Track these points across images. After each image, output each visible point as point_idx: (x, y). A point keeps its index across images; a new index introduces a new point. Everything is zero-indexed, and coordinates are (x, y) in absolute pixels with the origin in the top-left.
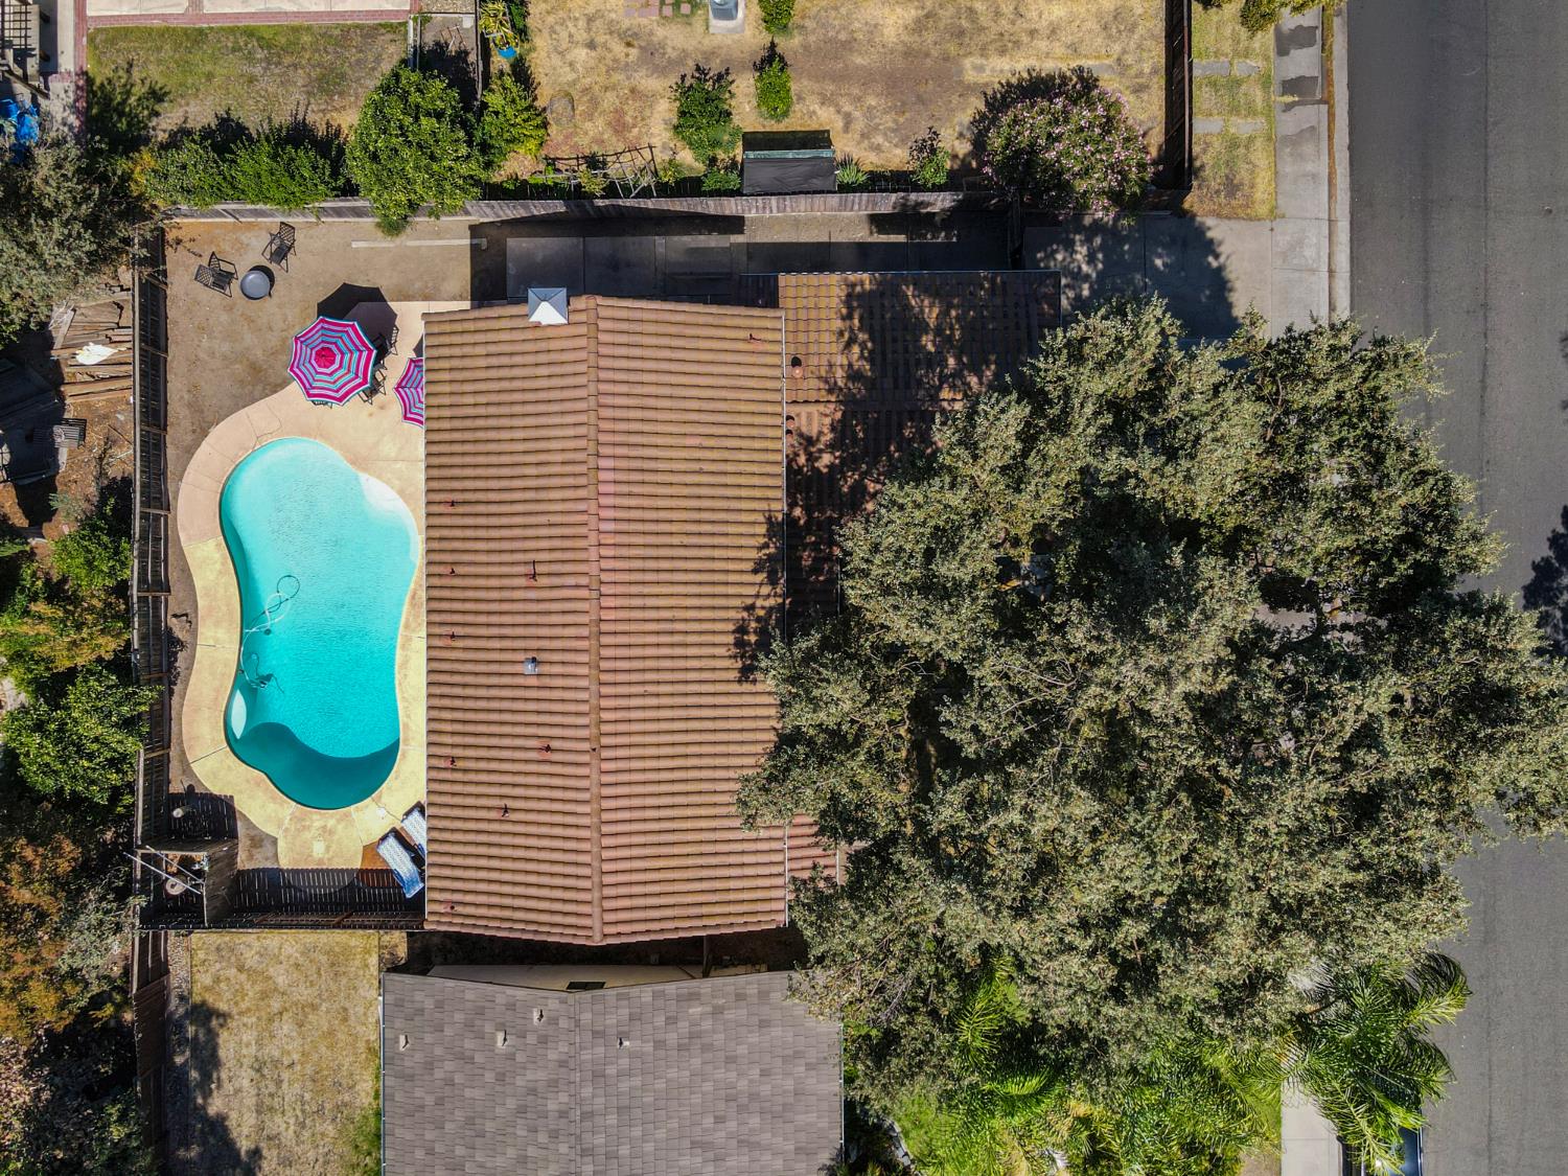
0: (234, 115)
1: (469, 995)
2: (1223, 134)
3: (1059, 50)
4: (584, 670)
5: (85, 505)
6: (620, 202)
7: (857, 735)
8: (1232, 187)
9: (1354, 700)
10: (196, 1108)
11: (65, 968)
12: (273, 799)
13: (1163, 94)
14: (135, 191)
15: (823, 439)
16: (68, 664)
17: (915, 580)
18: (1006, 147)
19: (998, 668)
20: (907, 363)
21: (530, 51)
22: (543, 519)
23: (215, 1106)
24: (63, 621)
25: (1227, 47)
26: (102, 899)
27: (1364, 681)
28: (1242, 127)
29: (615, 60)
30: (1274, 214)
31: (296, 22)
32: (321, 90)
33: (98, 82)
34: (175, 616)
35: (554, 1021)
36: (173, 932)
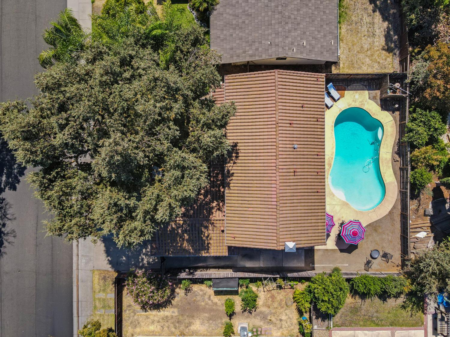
0: (382, 302)
1: (313, 56)
2: (107, 293)
3: (151, 317)
4: (280, 146)
5: (424, 192)
6: (272, 276)
7: (203, 127)
8: (104, 279)
9: (66, 137)
10: (391, 24)
11: (428, 62)
12: (370, 110)
13: (123, 305)
14: (409, 280)
15: (215, 210)
16: (427, 147)
17: (187, 170)
18: (165, 290)
19: (164, 146)
20: (192, 231)
21: (298, 319)
22: (292, 188)
23: (386, 24)
24: (429, 159)
25: (106, 317)
26: (418, 82)
27: (63, 142)
28: (102, 295)
29: (274, 316)
30: (93, 271)
31: (364, 328)
32: (357, 309)
33: (421, 311)
34: (398, 161)
35: (289, 49)
36: (398, 72)
